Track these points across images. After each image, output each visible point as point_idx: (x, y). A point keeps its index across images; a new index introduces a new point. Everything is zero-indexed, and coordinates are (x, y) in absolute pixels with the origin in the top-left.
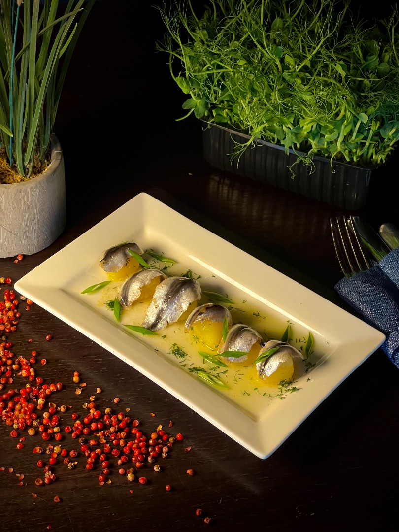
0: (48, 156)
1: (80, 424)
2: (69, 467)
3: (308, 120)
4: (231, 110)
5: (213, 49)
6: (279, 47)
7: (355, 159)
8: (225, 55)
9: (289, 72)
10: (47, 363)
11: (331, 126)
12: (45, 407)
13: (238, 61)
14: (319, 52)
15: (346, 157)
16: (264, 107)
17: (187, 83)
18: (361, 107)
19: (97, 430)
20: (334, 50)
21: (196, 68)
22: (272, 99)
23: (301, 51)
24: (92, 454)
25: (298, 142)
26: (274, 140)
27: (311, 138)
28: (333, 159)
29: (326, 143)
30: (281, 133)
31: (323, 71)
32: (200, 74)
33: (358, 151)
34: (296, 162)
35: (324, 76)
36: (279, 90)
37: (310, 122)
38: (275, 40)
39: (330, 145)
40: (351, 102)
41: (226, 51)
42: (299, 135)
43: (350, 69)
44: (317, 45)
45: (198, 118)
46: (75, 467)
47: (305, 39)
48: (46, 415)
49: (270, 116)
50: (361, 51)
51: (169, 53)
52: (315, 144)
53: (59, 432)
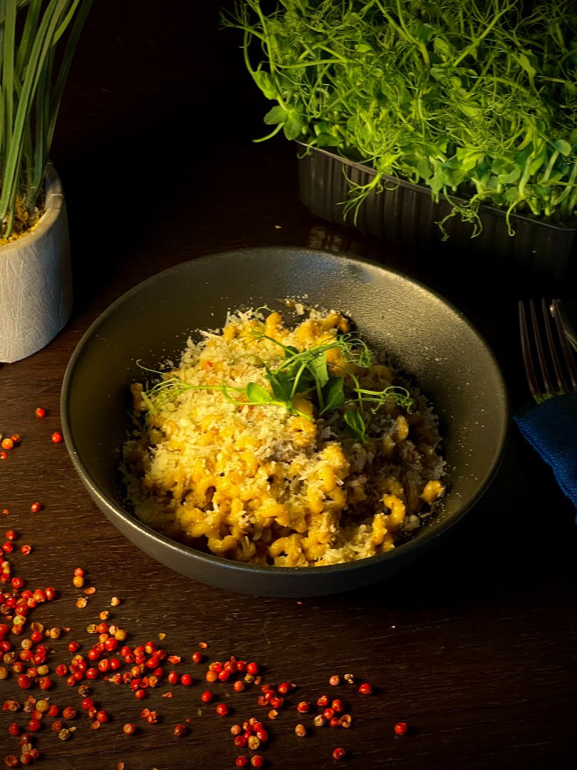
0: (40, 202)
1: (83, 661)
2: (62, 736)
3: (471, 149)
4: (345, 126)
5: (314, 26)
6: (426, 25)
7: (547, 212)
8: (336, 36)
9: (441, 68)
10: (31, 552)
11: (508, 161)
12: (25, 629)
13: (356, 46)
14: (491, 35)
15: (533, 209)
16: (398, 125)
17: (272, 81)
18: (559, 128)
19: (110, 671)
20: (518, 29)
21: (287, 57)
22: (411, 112)
23: (463, 32)
24: (100, 715)
25: (454, 183)
26: (414, 178)
27: (476, 176)
28: (512, 212)
29: (499, 187)
30: (426, 167)
31: (498, 66)
32: (293, 67)
33: (553, 198)
34: (451, 215)
35: (499, 75)
36: (424, 97)
37: (475, 153)
38: (419, 11)
39: (507, 188)
40: (543, 120)
41: (337, 30)
42: (455, 172)
43: (543, 63)
44: (489, 23)
45: (289, 138)
46: (71, 736)
47: (469, 10)
48: (25, 644)
49: (407, 140)
50: (563, 32)
51: (243, 31)
52: (481, 186)
53: (46, 675)
